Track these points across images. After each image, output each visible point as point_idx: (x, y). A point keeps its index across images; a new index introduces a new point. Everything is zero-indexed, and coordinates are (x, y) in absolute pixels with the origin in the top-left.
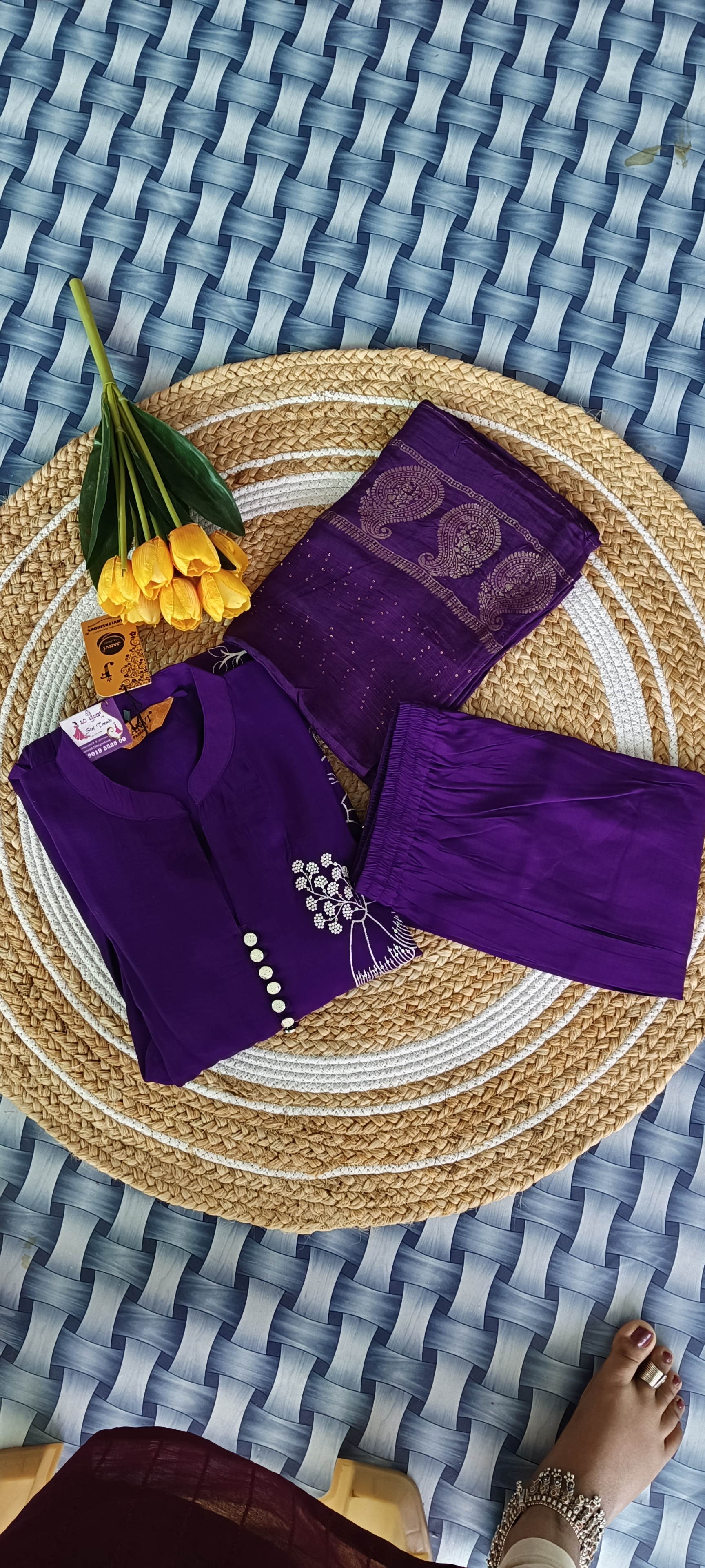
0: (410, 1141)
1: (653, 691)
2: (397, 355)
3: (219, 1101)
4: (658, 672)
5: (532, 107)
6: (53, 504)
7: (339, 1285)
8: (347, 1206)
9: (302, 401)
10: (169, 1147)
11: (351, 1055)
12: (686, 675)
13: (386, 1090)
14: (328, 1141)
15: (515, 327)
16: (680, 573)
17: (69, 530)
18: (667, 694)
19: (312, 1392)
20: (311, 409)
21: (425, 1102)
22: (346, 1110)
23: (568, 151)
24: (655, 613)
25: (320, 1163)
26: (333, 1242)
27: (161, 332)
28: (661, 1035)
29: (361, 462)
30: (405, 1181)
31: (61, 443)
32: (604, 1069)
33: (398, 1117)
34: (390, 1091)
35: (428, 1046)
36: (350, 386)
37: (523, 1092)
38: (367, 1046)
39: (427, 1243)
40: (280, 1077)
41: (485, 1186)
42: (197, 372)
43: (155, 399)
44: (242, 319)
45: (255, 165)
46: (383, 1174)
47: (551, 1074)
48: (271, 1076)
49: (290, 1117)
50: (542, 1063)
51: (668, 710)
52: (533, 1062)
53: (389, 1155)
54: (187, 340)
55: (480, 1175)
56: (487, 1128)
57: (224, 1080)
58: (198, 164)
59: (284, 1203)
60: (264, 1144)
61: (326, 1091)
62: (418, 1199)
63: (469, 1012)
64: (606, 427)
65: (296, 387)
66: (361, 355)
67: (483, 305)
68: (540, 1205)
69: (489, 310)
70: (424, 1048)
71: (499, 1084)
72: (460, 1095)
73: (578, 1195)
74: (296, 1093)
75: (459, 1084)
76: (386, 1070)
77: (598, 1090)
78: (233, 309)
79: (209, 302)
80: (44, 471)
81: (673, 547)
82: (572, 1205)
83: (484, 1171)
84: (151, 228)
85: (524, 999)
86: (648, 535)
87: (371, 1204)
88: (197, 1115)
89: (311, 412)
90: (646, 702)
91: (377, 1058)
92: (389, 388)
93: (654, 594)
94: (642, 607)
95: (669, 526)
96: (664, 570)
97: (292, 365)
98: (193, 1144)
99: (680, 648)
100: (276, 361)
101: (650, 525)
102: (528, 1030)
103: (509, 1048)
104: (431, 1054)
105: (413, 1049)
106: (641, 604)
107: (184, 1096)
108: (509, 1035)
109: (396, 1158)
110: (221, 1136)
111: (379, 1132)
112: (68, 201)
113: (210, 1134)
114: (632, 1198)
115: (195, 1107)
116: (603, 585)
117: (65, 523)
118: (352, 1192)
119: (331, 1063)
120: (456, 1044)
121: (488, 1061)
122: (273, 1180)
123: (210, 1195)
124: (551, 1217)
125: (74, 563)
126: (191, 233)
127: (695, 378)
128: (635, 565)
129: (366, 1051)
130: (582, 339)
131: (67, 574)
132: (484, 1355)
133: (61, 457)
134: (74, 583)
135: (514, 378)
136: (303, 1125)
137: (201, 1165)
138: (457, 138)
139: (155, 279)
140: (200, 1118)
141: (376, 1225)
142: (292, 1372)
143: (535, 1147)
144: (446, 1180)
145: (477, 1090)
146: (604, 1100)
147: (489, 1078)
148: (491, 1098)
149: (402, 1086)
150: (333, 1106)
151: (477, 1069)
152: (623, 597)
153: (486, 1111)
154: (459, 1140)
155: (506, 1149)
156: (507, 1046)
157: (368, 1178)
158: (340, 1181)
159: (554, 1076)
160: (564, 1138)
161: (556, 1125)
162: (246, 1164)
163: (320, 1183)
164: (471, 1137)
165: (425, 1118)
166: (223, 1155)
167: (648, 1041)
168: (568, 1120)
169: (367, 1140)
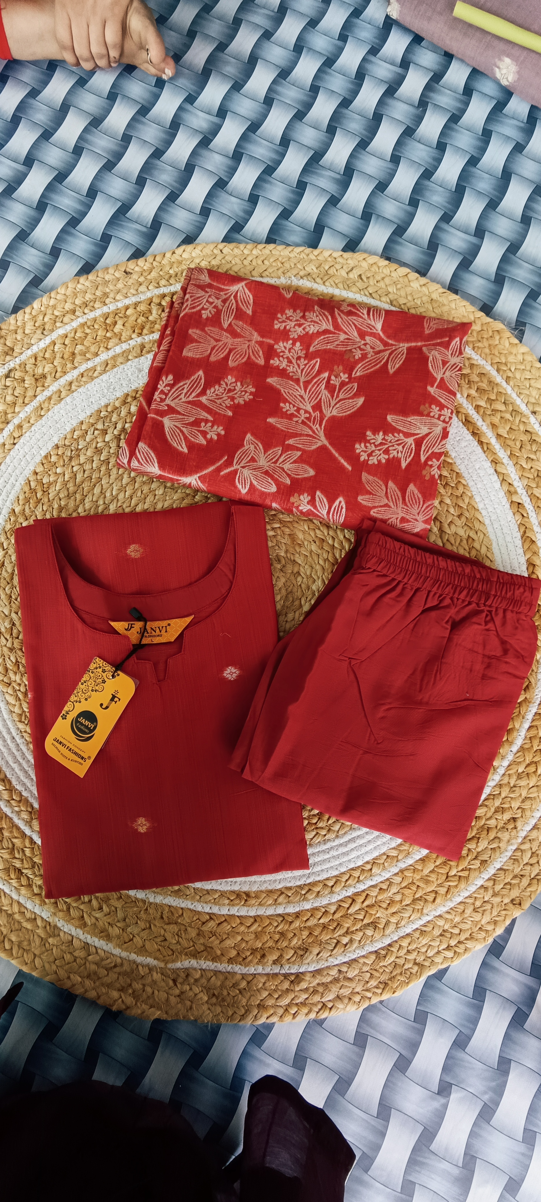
0: (260, 945)
2: (360, 257)
5: (495, 102)
10: (31, 912)
14: (183, 932)
15: (461, 257)
21: (280, 910)
22: (204, 905)
23: (519, 136)
25: (171, 953)
26: (186, 1031)
28: (506, 881)
30: (249, 982)
32: (450, 904)
33: (252, 920)
34: (248, 894)
37: (372, 914)
39: (272, 1046)
41: (323, 1000)
46: (229, 972)
47: (401, 901)
49: (151, 904)
50: (394, 889)
52: (384, 887)
53: (238, 955)
55: (321, 989)
56: (334, 946)
62: (258, 1002)
63: (334, 831)
71: (351, 904)
72: (313, 908)
73: (421, 1017)
75: (314, 898)
77: (441, 923)
82: (414, 1027)
83: (325, 985)
98: (54, 914)
102: (385, 857)
103: (366, 870)
108: (368, 858)
109: (244, 959)
111: (232, 932)
114: (470, 1029)
117: (53, 343)
121: (344, 880)
122: (124, 961)
124: (394, 1037)
125: (55, 377)
128: (533, 459)
134: (51, 393)
135: (457, 294)
136: (162, 913)
137: (59, 935)
143: (376, 970)
144: (287, 989)
145: (329, 907)
146: (445, 934)
147: (343, 897)
148: (342, 917)
149: (261, 891)
150: (193, 898)
151: (332, 886)
152: (520, 484)
153: (335, 928)
154: (306, 952)
155: (349, 968)
156: (364, 868)
157: (215, 975)
158: (188, 973)
159: (404, 903)
160: (404, 965)
161: (398, 951)
162: (101, 941)
163: (168, 971)
164: (318, 952)
165: (277, 926)
166: (81, 929)
167: (494, 885)
168: (409, 948)
169: (220, 938)
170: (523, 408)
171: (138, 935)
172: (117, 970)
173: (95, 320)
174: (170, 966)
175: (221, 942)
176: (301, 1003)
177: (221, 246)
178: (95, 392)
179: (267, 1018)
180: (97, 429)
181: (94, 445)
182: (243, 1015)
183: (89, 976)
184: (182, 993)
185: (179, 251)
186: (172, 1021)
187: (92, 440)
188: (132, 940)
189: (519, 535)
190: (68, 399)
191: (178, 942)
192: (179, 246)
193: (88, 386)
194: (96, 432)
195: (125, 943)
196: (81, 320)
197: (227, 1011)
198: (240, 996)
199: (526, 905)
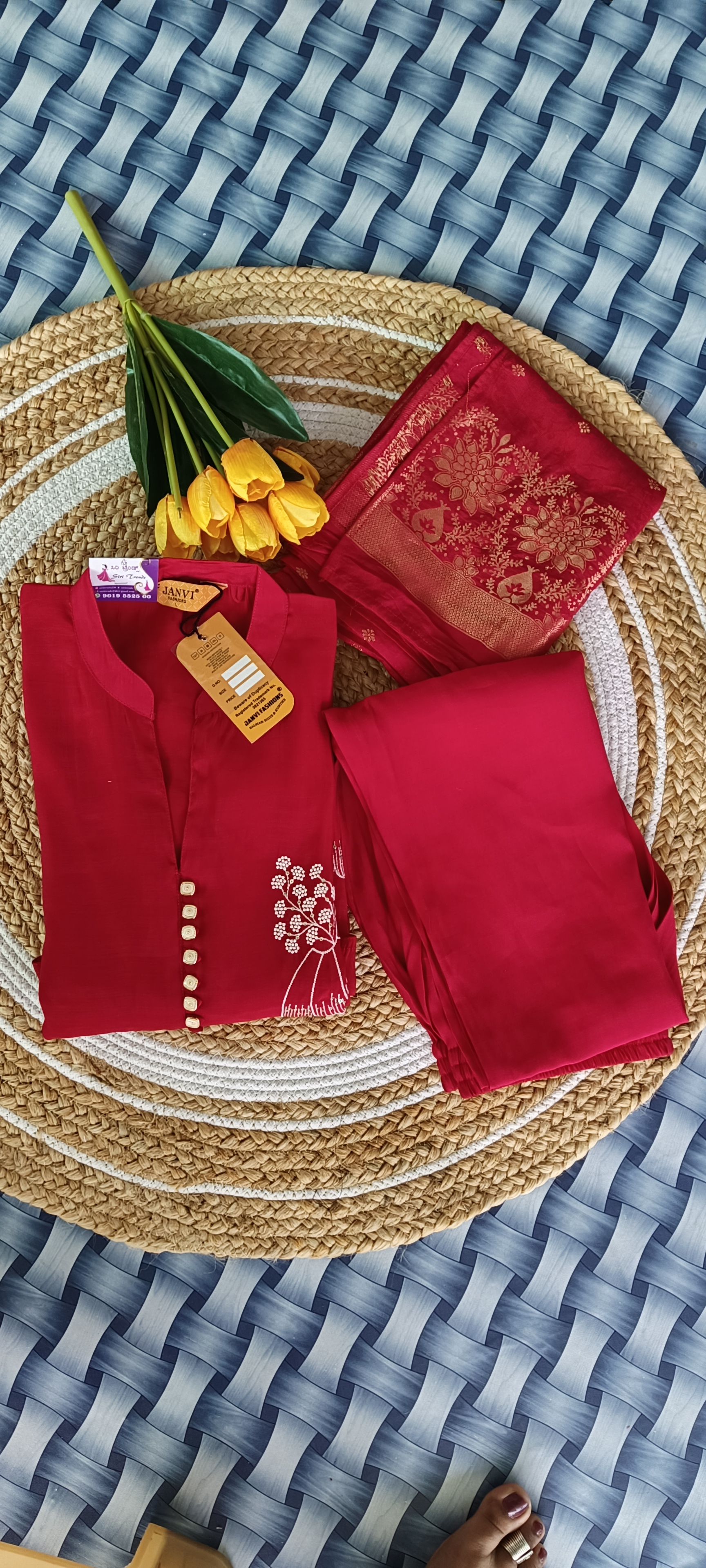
0: (290, 1167)
1: (649, 711)
2: (430, 290)
3: (82, 1085)
4: (658, 691)
5: (624, 52)
6: (16, 385)
7: (181, 1317)
8: (206, 1229)
9: (316, 322)
10: (15, 1127)
11: (241, 1058)
12: (687, 699)
13: (273, 1104)
14: (198, 1151)
15: (564, 285)
16: (700, 585)
17: (29, 417)
18: (664, 716)
19: (127, 1434)
20: (324, 332)
21: (315, 1126)
22: (224, 1119)
23: (655, 106)
24: (665, 625)
25: (184, 1175)
26: (183, 1267)
27: (172, 219)
28: (592, 1094)
29: (370, 400)
30: (276, 1211)
31: (38, 319)
32: (522, 1122)
33: (282, 1137)
34: (277, 1106)
35: (329, 1062)
36: (372, 315)
37: (427, 1132)
38: (261, 1051)
39: (289, 1285)
40: (156, 1070)
41: (366, 1231)
42: (205, 269)
43: (152, 289)
44: (266, 221)
45: (310, 58)
46: (252, 1199)
47: (462, 1117)
48: (146, 1066)
49: (161, 1116)
51: (661, 734)
52: (444, 1100)
53: (264, 1178)
54: (200, 233)
55: (363, 1219)
56: (379, 1166)
57: (92, 1063)
58: (247, 45)
59: (134, 1214)
60: (124, 1142)
61: (205, 1094)
62: (288, 1234)
63: (383, 1033)
64: (646, 410)
65: (311, 305)
66: (390, 283)
67: (533, 255)
68: (424, 1263)
69: (539, 262)
70: (324, 1064)
71: (402, 1119)
72: (356, 1123)
73: (468, 1258)
74: (171, 1090)
75: (357, 1111)
76: (277, 1082)
77: (511, 1144)
78: (258, 210)
79: (232, 195)
80: (13, 346)
81: (697, 556)
82: (459, 1269)
83: (369, 1214)
84: (183, 104)
86: (672, 537)
87: (234, 1231)
88: (54, 1098)
89: (324, 336)
90: (639, 721)
91: (270, 1067)
92: (416, 326)
93: (667, 603)
94: (652, 616)
95: (697, 532)
96: (683, 579)
97: (311, 279)
98: (42, 1129)
99: (686, 668)
100: (295, 272)
101: (676, 527)
103: (420, 1080)
104: (332, 1072)
105: (312, 1063)
106: (652, 612)
107: (43, 1072)
109: (271, 1183)
110: (77, 1125)
111: (257, 1150)
112: (96, 58)
113: (65, 1121)
114: (528, 1272)
115: (53, 1087)
117: (26, 407)
118: (214, 1214)
119: (217, 1063)
120: (361, 1066)
121: (394, 1090)
122: (127, 1185)
123: (52, 1191)
124: (434, 1279)
125: (29, 454)
126: (225, 118)
128: (652, 568)
129: (258, 1057)
130: (635, 312)
131: (18, 464)
132: (331, 1423)
133: (35, 334)
134: (24, 476)
135: (555, 339)
136: (173, 1128)
137: (48, 1154)
138: (536, 70)
139: (176, 160)
140: (57, 1101)
141: (235, 1256)
142: (110, 1407)
143: (430, 1197)
144: (322, 1218)
145: (375, 1121)
146: (516, 1157)
147: (392, 1110)
148: (390, 1133)
149: (293, 1102)
150: (210, 1113)
151: (380, 1098)
152: (634, 601)
153: (382, 1147)
154: (346, 1174)
155: (397, 1193)
156: (418, 1077)
157: (235, 1201)
158: (203, 1199)
159: (465, 1120)
160: (464, 1192)
161: (458, 1176)
162: (99, 1162)
163: (180, 1197)
164: (360, 1173)
166: (75, 1147)
168: (472, 1173)
169: (242, 1157)
171: (144, 1154)
172: (117, 1195)
173: (79, 375)
176: (339, 1235)
178: (83, 475)
179: (299, 1252)
180: (86, 525)
181: (82, 546)
182: (270, 1248)
184: (196, 1222)
187: (80, 540)
188: (136, 1160)
190: (48, 485)
191: (192, 1163)
193: (74, 467)
194: (85, 529)
195: (128, 1164)
196: (60, 376)
197: (251, 1242)
198: (266, 1226)
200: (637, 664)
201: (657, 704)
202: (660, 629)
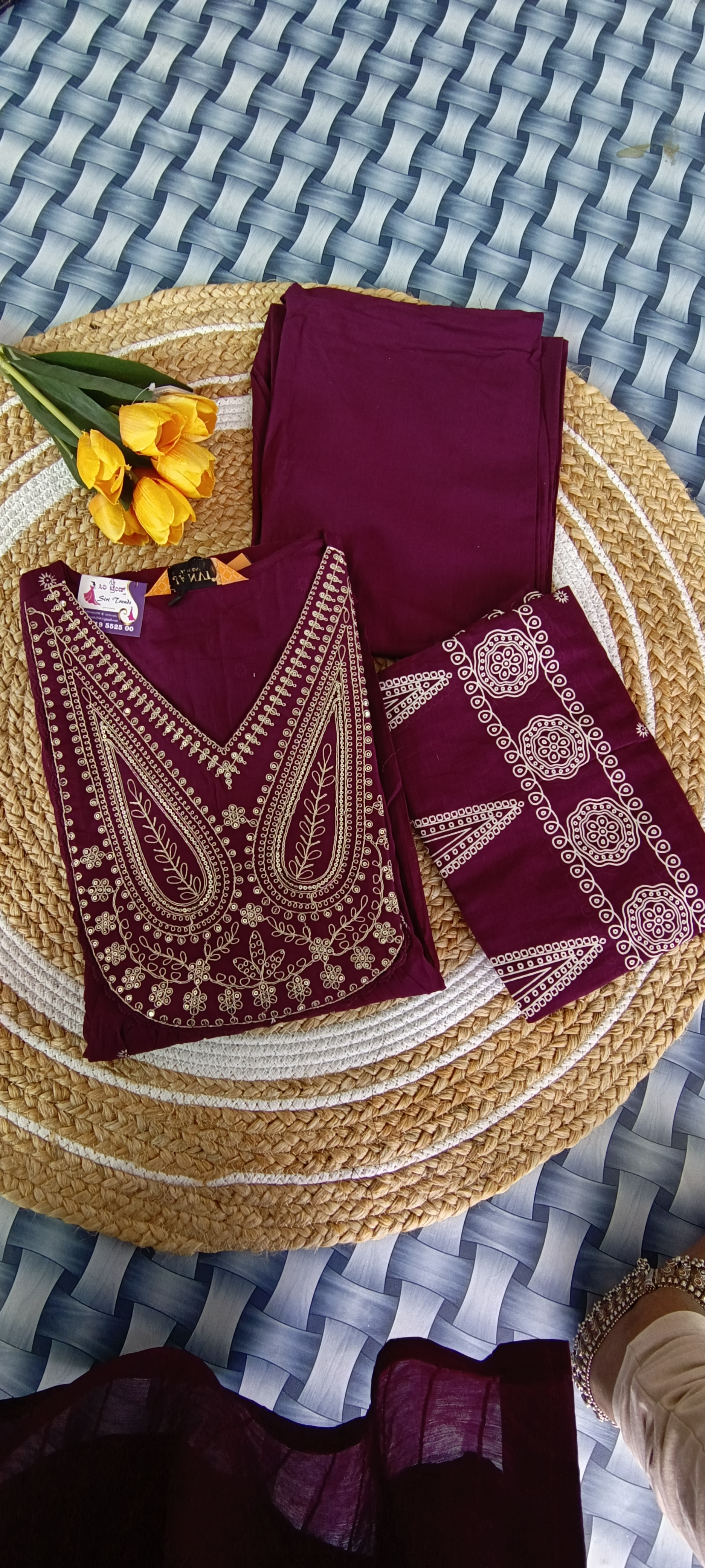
0: (323, 1147)
4: (637, 631)
5: (529, 99)
10: (25, 1131)
11: (262, 1034)
12: (666, 637)
13: (299, 1080)
14: (224, 1139)
16: (660, 534)
18: (645, 655)
21: (346, 1099)
22: (249, 1101)
24: (634, 570)
25: (210, 1166)
28: (626, 1036)
30: (313, 1195)
32: (559, 1072)
33: (312, 1115)
34: (303, 1082)
35: (354, 1029)
37: (463, 1093)
41: (410, 1207)
46: (286, 1185)
47: (498, 1074)
49: (180, 1106)
50: (487, 1059)
51: (645, 672)
52: (476, 1058)
53: (297, 1161)
54: (170, 261)
55: (406, 1194)
56: (417, 1136)
58: (200, 109)
59: (160, 1216)
60: (144, 1137)
61: (226, 1076)
62: (327, 1219)
64: (592, 385)
67: (474, 261)
69: (481, 267)
70: (350, 1031)
71: (435, 1083)
72: (388, 1092)
75: (388, 1079)
76: (302, 1056)
77: (550, 1096)
78: (222, 239)
79: (197, 229)
81: (654, 507)
83: (412, 1189)
84: (146, 159)
85: (471, 981)
86: (628, 492)
88: (65, 1096)
90: (622, 661)
91: (293, 1041)
93: (634, 551)
94: (621, 563)
95: (650, 486)
96: (644, 529)
97: (269, 291)
98: (55, 1131)
99: (660, 609)
101: (631, 483)
102: (473, 1019)
103: (449, 1038)
104: (358, 1039)
105: (336, 1032)
106: (620, 560)
107: (52, 1069)
108: (451, 1022)
109: (305, 1166)
110: (91, 1123)
111: (287, 1132)
113: (78, 1119)
115: (64, 1084)
116: (582, 537)
119: (235, 1043)
120: (387, 1030)
121: (424, 1053)
122: (151, 1183)
125: (10, 458)
126: (185, 168)
127: (682, 348)
128: (614, 521)
129: (279, 1032)
130: (572, 302)
136: (195, 1117)
137: (63, 1157)
138: (456, 116)
139: (143, 204)
140: (69, 1099)
143: (473, 1162)
144: (363, 1198)
145: (408, 1088)
146: (557, 1110)
147: (424, 1074)
148: (425, 1099)
149: (320, 1076)
150: (233, 1096)
151: (410, 1062)
152: (602, 551)
153: (418, 1115)
154: (383, 1148)
155: (439, 1163)
156: (448, 1036)
157: (268, 1189)
158: (233, 1190)
159: (501, 1077)
160: (508, 1153)
161: (499, 1137)
162: (119, 1160)
163: (208, 1191)
164: (398, 1146)
165: (344, 1119)
166: (92, 1147)
167: (612, 1041)
168: (513, 1132)
169: (272, 1141)
170: (598, 460)
171: (166, 1147)
172: (142, 1195)
174: (210, 1183)
175: (273, 1146)
176: (382, 1214)
177: (210, 288)
179: (341, 1238)
180: (68, 519)
181: (66, 540)
182: (309, 1237)
183: (105, 1207)
184: (228, 1216)
185: (158, 297)
186: (218, 1254)
187: (63, 532)
188: (158, 1155)
189: (605, 612)
190: (29, 485)
191: (218, 1152)
192: (156, 291)
194: (68, 522)
195: (150, 1159)
197: (289, 1233)
198: (303, 1213)
199: (654, 1063)
200: (612, 609)
201: (637, 645)
202: (631, 575)
